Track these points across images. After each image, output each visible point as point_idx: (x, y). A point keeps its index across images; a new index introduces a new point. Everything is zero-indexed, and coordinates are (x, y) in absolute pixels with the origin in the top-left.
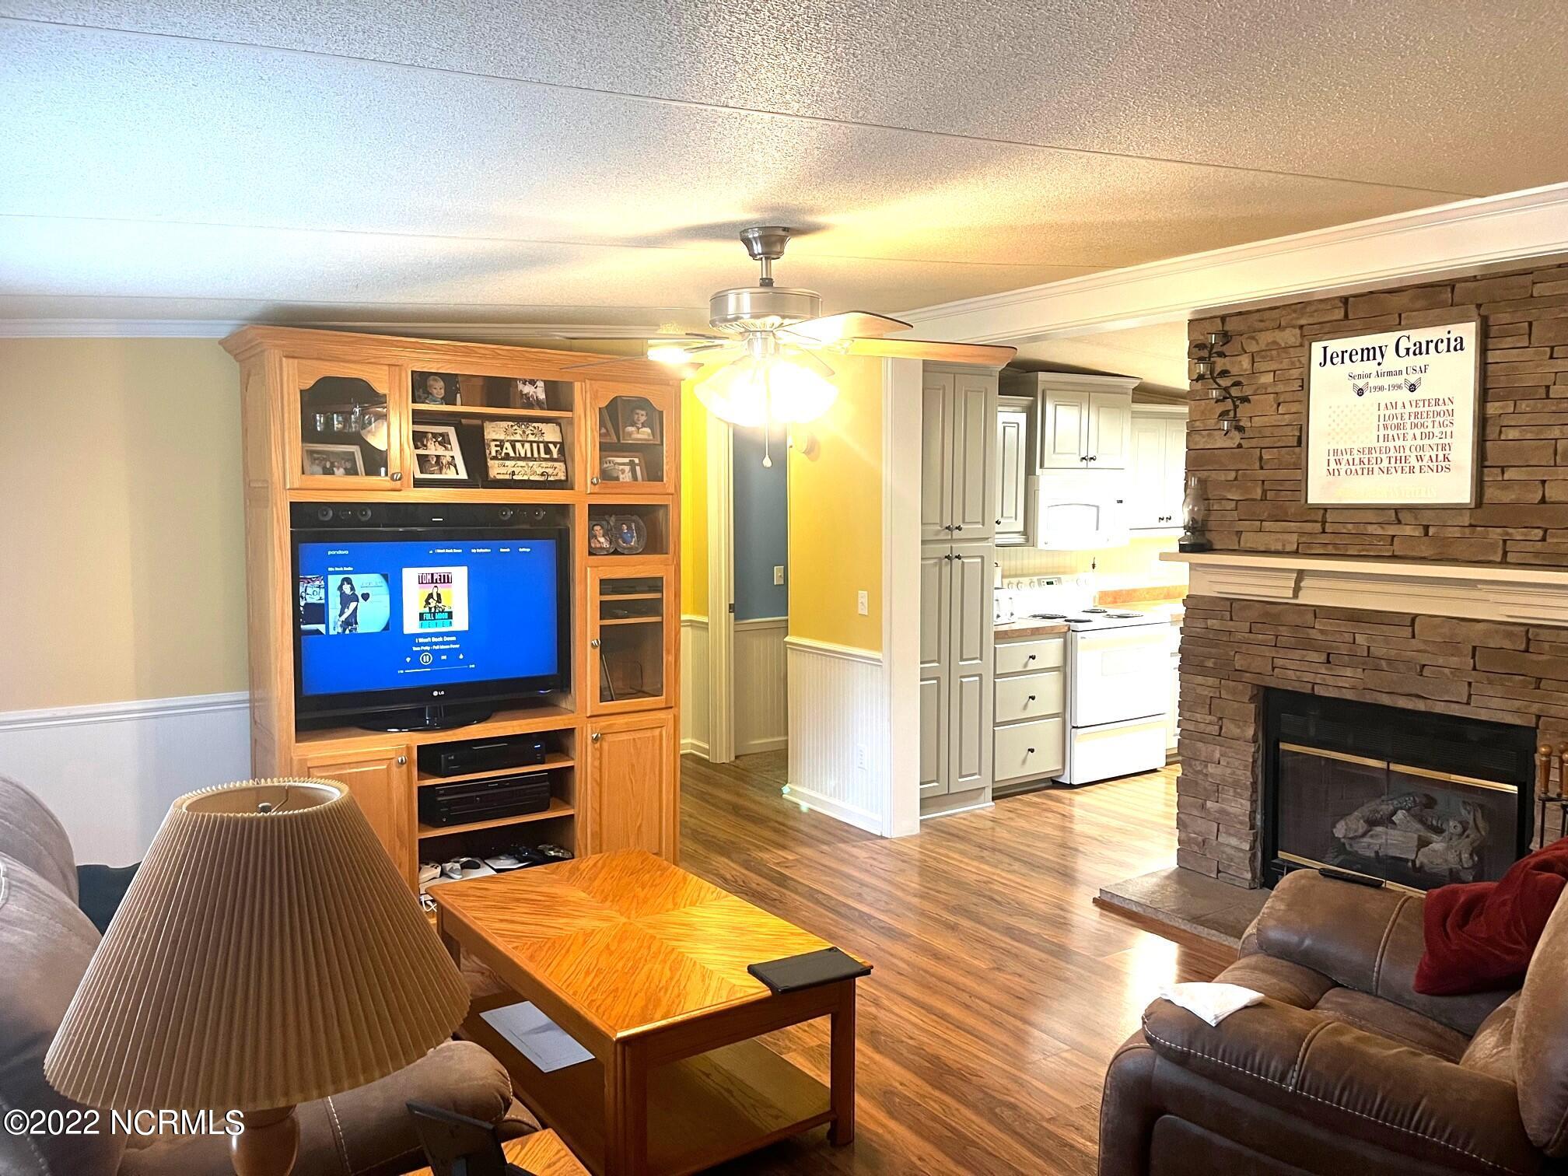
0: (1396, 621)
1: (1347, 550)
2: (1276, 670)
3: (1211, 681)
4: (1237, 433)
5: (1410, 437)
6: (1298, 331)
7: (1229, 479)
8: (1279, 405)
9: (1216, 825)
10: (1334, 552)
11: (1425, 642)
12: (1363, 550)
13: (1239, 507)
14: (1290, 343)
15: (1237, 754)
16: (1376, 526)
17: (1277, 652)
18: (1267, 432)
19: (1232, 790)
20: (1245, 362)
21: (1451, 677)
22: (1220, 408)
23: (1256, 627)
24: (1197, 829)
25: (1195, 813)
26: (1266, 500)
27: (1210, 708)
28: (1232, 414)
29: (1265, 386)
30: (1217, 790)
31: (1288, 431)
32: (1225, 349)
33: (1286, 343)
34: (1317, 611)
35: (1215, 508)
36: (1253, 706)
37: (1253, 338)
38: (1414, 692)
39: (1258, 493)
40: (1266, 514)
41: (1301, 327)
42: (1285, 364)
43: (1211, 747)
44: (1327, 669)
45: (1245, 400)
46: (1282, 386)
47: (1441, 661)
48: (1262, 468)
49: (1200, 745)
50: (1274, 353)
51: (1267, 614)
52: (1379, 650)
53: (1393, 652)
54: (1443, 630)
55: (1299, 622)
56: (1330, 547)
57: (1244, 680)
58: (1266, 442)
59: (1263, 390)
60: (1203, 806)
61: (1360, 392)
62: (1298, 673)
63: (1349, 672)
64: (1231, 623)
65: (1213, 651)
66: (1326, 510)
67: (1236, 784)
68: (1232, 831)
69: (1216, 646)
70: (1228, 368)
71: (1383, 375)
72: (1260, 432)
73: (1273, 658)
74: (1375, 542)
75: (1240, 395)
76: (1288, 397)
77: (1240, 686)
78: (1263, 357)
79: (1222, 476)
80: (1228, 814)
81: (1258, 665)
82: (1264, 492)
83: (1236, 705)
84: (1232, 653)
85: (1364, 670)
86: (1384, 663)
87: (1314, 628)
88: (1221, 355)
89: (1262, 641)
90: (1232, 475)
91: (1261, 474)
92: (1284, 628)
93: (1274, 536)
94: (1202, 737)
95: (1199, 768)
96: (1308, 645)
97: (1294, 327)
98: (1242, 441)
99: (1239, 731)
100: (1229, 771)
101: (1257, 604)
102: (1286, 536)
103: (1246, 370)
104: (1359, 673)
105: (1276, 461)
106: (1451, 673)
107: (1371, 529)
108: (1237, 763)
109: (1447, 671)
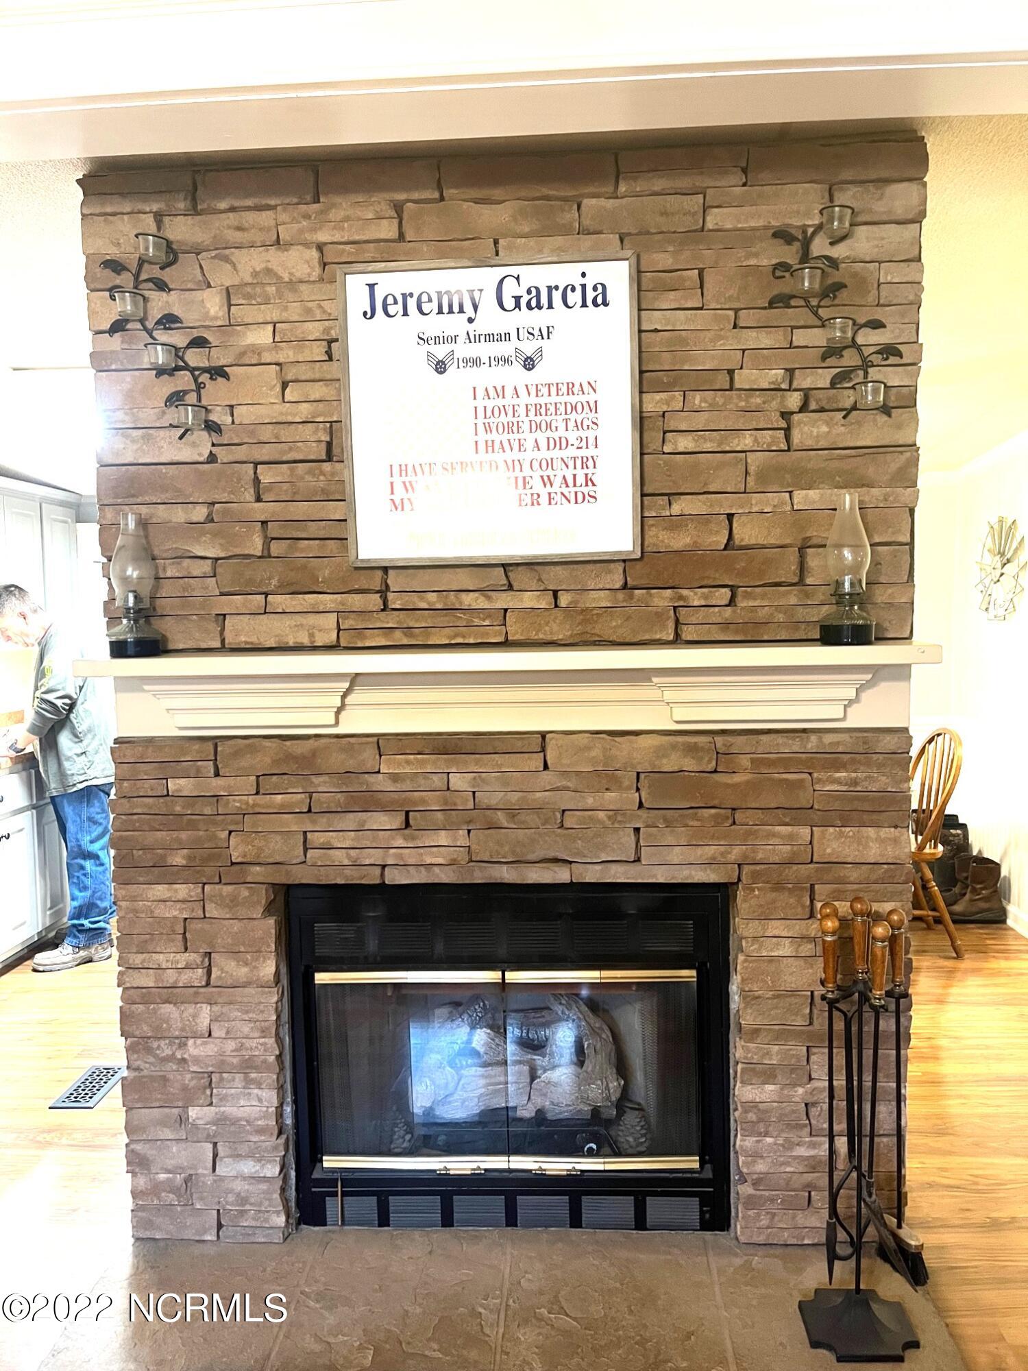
0: (519, 745)
1: (428, 636)
2: (310, 853)
3: (182, 891)
4: (205, 434)
5: (529, 444)
6: (314, 254)
7: (195, 519)
8: (285, 385)
9: (211, 1146)
10: (405, 641)
11: (564, 774)
12: (456, 636)
13: (219, 570)
14: (298, 275)
15: (247, 1012)
16: (476, 594)
17: (314, 822)
18: (266, 434)
19: (239, 1077)
20: (213, 304)
21: (608, 823)
22: (168, 386)
23: (266, 784)
24: (170, 1163)
25: (168, 1134)
26: (270, 556)
27: (185, 939)
28: (192, 398)
29: (256, 350)
30: (208, 1083)
31: (307, 432)
32: (166, 275)
33: (291, 274)
34: (381, 743)
35: (169, 574)
36: (271, 921)
37: (226, 259)
38: (551, 854)
39: (255, 545)
40: (274, 582)
41: (320, 247)
42: (294, 312)
43: (191, 1009)
44: (406, 838)
45: (218, 372)
46: (291, 353)
47: (590, 801)
48: (259, 500)
49: (167, 1008)
50: (271, 290)
51: (289, 757)
52: (493, 795)
53: (514, 797)
54: (593, 754)
55: (351, 764)
56: (398, 634)
57: (249, 879)
58: (264, 453)
59: (252, 358)
60: (182, 1120)
61: (441, 367)
62: (352, 852)
63: (443, 838)
64: (219, 782)
65: (184, 835)
66: (385, 569)
67: (247, 1065)
68: (244, 1149)
69: (192, 826)
70: (176, 311)
71: (478, 338)
72: (252, 433)
73: (305, 833)
74: (476, 621)
75: (206, 364)
76: (304, 372)
77: (244, 892)
78: (249, 296)
79: (179, 515)
80: (235, 1121)
81: (275, 848)
82: (268, 540)
83: (236, 926)
84: (225, 834)
85: (469, 831)
86: (501, 817)
87: (379, 772)
88: (161, 286)
89: (282, 806)
90: (200, 513)
91: (261, 511)
92: (321, 779)
93: (288, 621)
94: (170, 993)
95: (168, 1052)
96: (368, 802)
97: (307, 245)
98: (215, 450)
99: (245, 970)
100: (231, 1045)
101: (267, 743)
102: (311, 619)
103: (216, 318)
104: (462, 838)
105: (285, 486)
106: (609, 818)
107: (468, 600)
108: (246, 1029)
109: (601, 815)
